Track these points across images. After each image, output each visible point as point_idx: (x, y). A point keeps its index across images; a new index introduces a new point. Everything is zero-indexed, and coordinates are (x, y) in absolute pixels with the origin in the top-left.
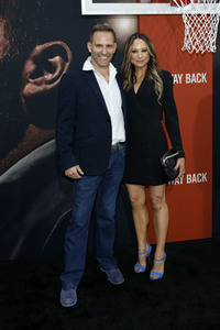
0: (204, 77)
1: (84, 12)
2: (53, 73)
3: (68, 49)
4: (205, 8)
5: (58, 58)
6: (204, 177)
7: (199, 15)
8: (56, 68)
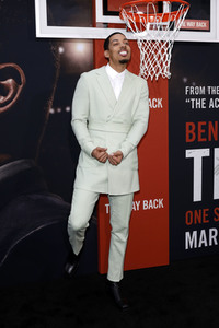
0: (159, 103)
1: (39, 35)
2: (5, 95)
3: (21, 71)
4: (159, 35)
5: (10, 81)
6: (161, 203)
7: (154, 41)
8: (8, 91)
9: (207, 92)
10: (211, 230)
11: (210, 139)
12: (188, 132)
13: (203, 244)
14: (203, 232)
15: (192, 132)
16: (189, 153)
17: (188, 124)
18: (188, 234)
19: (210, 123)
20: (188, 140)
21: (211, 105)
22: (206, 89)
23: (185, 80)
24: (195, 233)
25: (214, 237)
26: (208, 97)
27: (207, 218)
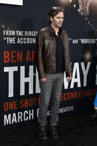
9: (16, 34)
10: (19, 113)
11: (18, 61)
12: (5, 57)
13: (14, 122)
14: (14, 114)
15: (8, 57)
16: (6, 69)
17: (5, 52)
18: (5, 116)
19: (18, 52)
20: (5, 62)
21: (18, 42)
22: (16, 32)
23: (3, 26)
24: (10, 115)
25: (21, 117)
26: (16, 37)
27: (16, 107)
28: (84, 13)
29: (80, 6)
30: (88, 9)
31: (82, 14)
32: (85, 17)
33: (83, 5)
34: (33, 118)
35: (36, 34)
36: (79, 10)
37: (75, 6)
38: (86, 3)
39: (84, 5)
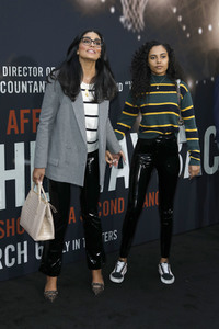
28: (134, 26)
29: (125, 11)
30: (141, 17)
31: (130, 27)
32: (137, 34)
33: (131, 7)
34: (26, 261)
35: (27, 71)
36: (122, 19)
37: (113, 10)
38: (138, 3)
39: (134, 7)
